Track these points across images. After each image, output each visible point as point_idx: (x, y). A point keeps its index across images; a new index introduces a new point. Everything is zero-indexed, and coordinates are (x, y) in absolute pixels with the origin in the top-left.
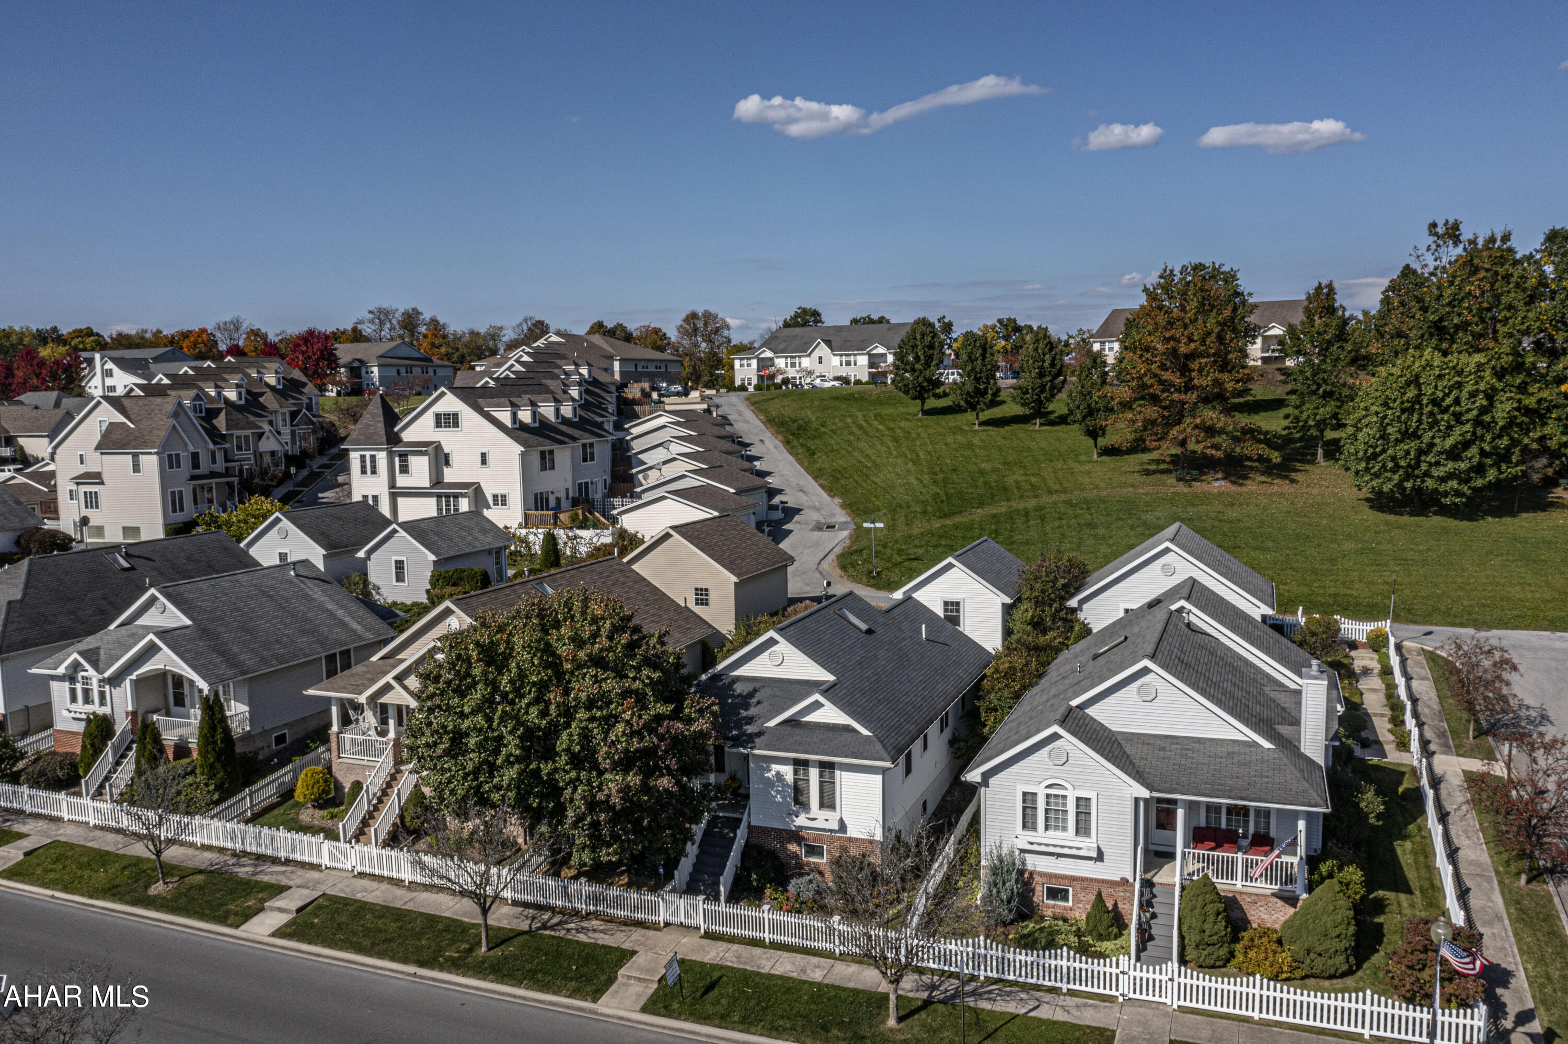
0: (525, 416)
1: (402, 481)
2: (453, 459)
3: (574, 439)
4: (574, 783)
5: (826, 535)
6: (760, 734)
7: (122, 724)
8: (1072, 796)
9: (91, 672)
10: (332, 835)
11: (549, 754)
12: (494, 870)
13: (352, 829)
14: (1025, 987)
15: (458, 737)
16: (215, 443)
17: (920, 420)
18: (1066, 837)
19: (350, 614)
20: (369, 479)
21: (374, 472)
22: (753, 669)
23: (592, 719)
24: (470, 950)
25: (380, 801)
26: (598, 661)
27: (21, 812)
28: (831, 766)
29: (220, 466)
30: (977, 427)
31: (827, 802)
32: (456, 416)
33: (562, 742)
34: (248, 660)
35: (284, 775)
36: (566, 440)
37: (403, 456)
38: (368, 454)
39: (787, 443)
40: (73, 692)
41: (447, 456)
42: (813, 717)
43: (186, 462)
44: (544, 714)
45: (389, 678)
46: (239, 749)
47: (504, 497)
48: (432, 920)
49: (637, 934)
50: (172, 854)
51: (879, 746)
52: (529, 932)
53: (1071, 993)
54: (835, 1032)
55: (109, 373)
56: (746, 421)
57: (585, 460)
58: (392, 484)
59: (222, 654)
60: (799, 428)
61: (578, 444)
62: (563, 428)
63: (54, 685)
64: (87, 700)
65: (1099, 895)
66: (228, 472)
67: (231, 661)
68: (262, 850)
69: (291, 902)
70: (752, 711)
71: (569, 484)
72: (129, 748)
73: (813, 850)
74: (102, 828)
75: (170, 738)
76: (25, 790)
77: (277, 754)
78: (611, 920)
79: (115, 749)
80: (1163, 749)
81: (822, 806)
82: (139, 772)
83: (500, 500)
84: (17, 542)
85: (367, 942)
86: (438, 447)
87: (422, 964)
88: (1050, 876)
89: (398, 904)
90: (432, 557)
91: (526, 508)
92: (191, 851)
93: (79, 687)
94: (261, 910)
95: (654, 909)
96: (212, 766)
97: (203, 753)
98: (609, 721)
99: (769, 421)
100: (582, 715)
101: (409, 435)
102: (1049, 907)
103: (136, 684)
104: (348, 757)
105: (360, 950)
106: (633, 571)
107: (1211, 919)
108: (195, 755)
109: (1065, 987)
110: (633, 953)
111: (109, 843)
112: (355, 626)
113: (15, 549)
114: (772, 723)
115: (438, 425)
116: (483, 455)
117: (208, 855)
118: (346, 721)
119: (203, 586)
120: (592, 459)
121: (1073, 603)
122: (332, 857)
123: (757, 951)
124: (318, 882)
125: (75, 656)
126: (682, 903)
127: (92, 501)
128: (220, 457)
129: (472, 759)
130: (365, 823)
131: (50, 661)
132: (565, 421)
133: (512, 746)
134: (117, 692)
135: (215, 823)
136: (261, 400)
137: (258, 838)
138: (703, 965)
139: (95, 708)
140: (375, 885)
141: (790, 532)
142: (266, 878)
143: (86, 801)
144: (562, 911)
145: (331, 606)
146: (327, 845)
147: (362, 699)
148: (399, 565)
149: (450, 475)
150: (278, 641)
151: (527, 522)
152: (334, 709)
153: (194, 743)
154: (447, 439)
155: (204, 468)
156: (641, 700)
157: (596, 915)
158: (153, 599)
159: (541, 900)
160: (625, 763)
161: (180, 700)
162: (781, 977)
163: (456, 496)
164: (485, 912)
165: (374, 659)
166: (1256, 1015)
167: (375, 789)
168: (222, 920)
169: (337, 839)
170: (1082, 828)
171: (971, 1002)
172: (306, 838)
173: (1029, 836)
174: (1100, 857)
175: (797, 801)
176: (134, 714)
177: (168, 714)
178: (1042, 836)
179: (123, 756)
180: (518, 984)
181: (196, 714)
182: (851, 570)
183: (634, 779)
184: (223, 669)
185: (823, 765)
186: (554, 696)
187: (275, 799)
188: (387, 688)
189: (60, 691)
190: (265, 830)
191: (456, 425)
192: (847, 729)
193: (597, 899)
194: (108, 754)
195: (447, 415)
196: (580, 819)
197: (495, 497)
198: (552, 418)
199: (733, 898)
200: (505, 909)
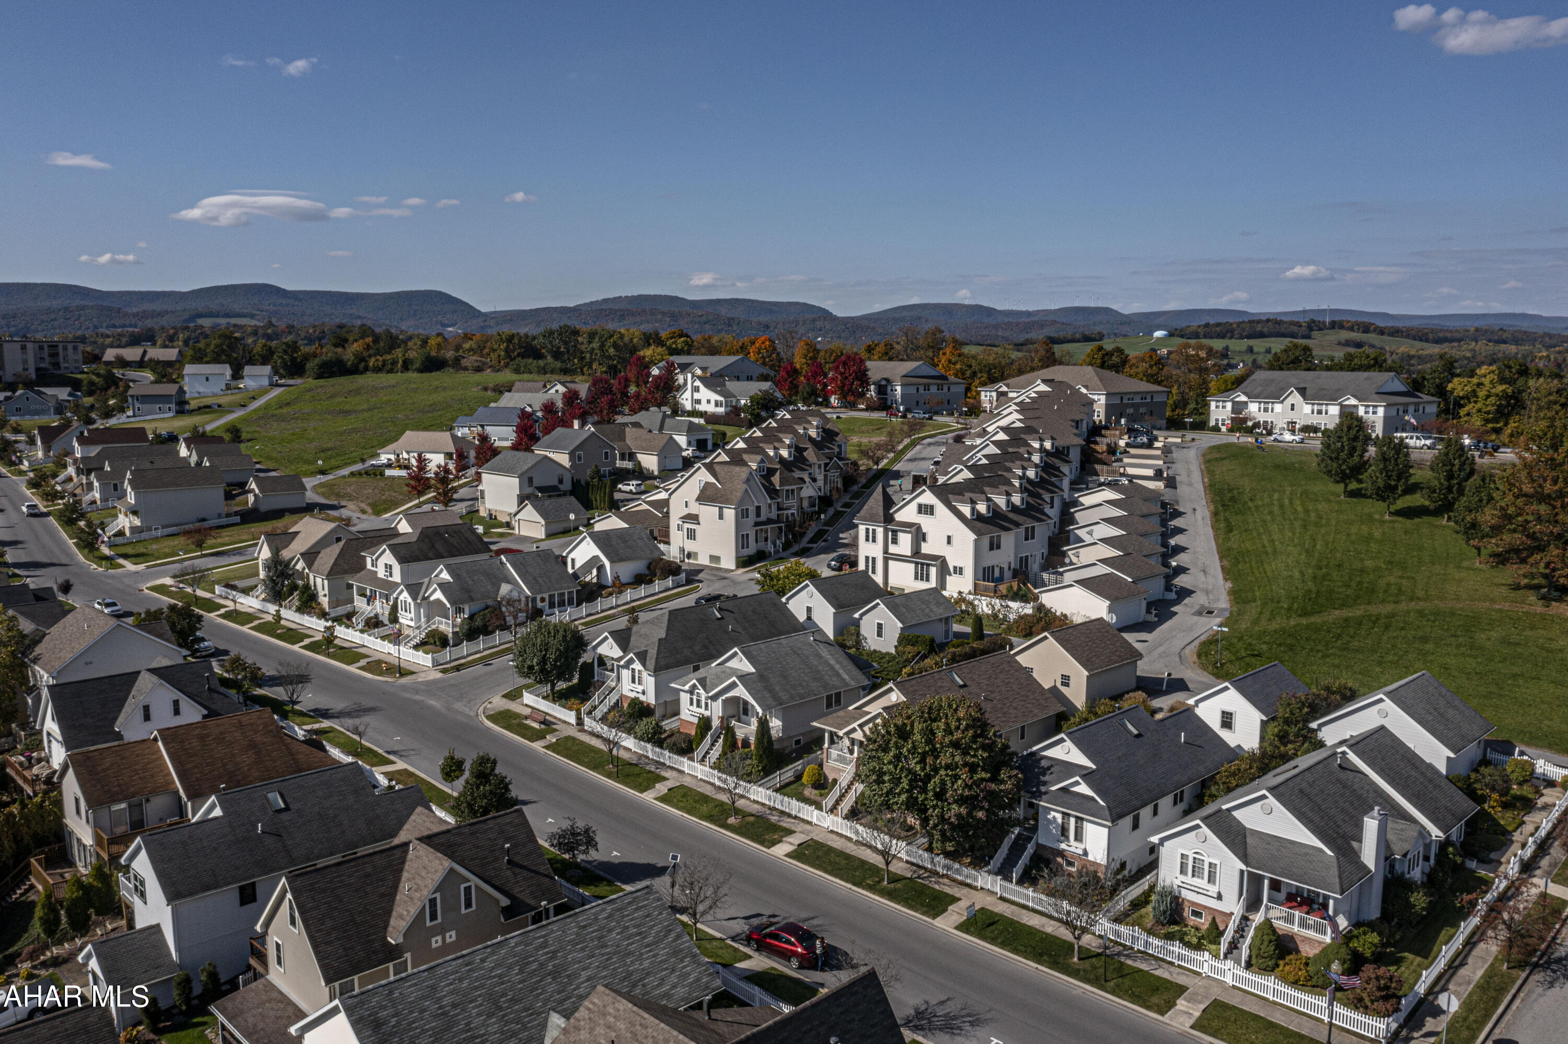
0: (982, 508)
1: (893, 549)
2: (928, 538)
3: (1018, 525)
4: (934, 807)
5: (1203, 620)
6: (1046, 793)
7: (716, 723)
8: (1207, 861)
9: (702, 691)
10: (819, 807)
11: (924, 790)
12: (894, 842)
13: (830, 806)
14: (1157, 959)
15: (881, 774)
16: (771, 498)
17: (1339, 503)
18: (1202, 883)
19: (843, 668)
20: (870, 545)
21: (874, 541)
22: (1053, 753)
23: (947, 775)
24: (879, 882)
25: (846, 792)
26: (956, 745)
27: (664, 764)
28: (1082, 819)
29: (774, 515)
30: (1387, 517)
31: (1079, 837)
32: (932, 507)
33: (930, 786)
34: (784, 696)
35: (798, 765)
36: (1011, 526)
37: (895, 532)
38: (871, 528)
39: (1215, 514)
40: (691, 700)
41: (924, 534)
42: (1075, 789)
43: (752, 513)
44: (923, 769)
45: (855, 725)
46: (776, 746)
47: (961, 569)
48: (863, 863)
49: (966, 890)
50: (741, 803)
51: (1107, 813)
52: (911, 879)
53: (1179, 966)
54: (1045, 958)
55: (696, 389)
56: (1190, 485)
57: (1027, 539)
58: (886, 551)
59: (770, 691)
60: (1232, 499)
61: (1022, 530)
62: (1012, 516)
63: (682, 694)
64: (699, 706)
65: (1214, 919)
66: (779, 520)
67: (775, 697)
68: (783, 809)
69: (796, 839)
70: (1047, 778)
71: (1012, 559)
72: (719, 737)
73: (1070, 864)
74: (704, 781)
75: (740, 733)
76: (667, 753)
77: (795, 751)
78: (954, 880)
79: (712, 736)
80: (1269, 844)
81: (1076, 839)
82: (724, 753)
83: (959, 571)
84: (649, 568)
85: (829, 868)
86: (918, 527)
87: (854, 884)
88: (1193, 903)
89: (848, 851)
90: (900, 625)
91: (976, 578)
92: (748, 802)
93: (695, 697)
94: (780, 841)
95: (976, 879)
96: (761, 756)
97: (757, 748)
98: (956, 777)
99: (1211, 485)
100: (942, 772)
101: (901, 516)
102: (1192, 920)
103: (724, 701)
104: (832, 763)
105: (826, 871)
106: (1017, 662)
107: (1266, 943)
108: (753, 747)
109: (1176, 962)
110: (959, 899)
111: (708, 791)
112: (846, 677)
113: (647, 572)
114: (1054, 788)
115: (920, 512)
116: (949, 538)
117: (756, 806)
118: (832, 742)
119: (762, 646)
120: (1033, 538)
121: (1314, 725)
122: (818, 819)
123: (1024, 911)
124: (810, 832)
125: (694, 681)
126: (990, 878)
127: (691, 535)
128: (774, 507)
129: (887, 786)
130: (838, 802)
131: (681, 680)
132: (1014, 509)
133: (905, 784)
134: (714, 704)
135: (760, 789)
136: (805, 454)
137: (782, 802)
138: (992, 912)
139: (702, 711)
140: (838, 838)
141: (1175, 614)
142: (784, 825)
143: (696, 764)
144: (931, 871)
145: (832, 662)
146: (816, 812)
147: (841, 733)
148: (880, 626)
149: (926, 549)
150: (800, 685)
151: (977, 590)
152: (827, 735)
153: (752, 740)
154: (925, 522)
155: (763, 518)
156: (973, 768)
157: (947, 876)
158: (735, 654)
159: (920, 863)
160: (961, 801)
161: (746, 712)
162: (1030, 927)
163: (928, 565)
164: (887, 863)
165: (851, 708)
166: (1271, 998)
167: (844, 784)
168: (762, 843)
169: (821, 809)
170: (1211, 880)
171: (1123, 959)
172: (806, 807)
173: (1182, 878)
174: (1219, 897)
175: (1063, 835)
176: (722, 718)
177: (739, 721)
178: (1189, 879)
179: (716, 741)
180: (899, 903)
181: (754, 722)
182: (1203, 658)
183: (963, 811)
184: (770, 701)
185: (1077, 818)
186: (929, 760)
187: (792, 779)
188: (854, 730)
189: (684, 698)
190: (786, 799)
191: (932, 513)
192: (1093, 799)
193: (949, 868)
194: (708, 739)
195: (926, 506)
196: (935, 826)
197: (955, 568)
198: (1004, 507)
199: (1020, 882)
200: (901, 864)
